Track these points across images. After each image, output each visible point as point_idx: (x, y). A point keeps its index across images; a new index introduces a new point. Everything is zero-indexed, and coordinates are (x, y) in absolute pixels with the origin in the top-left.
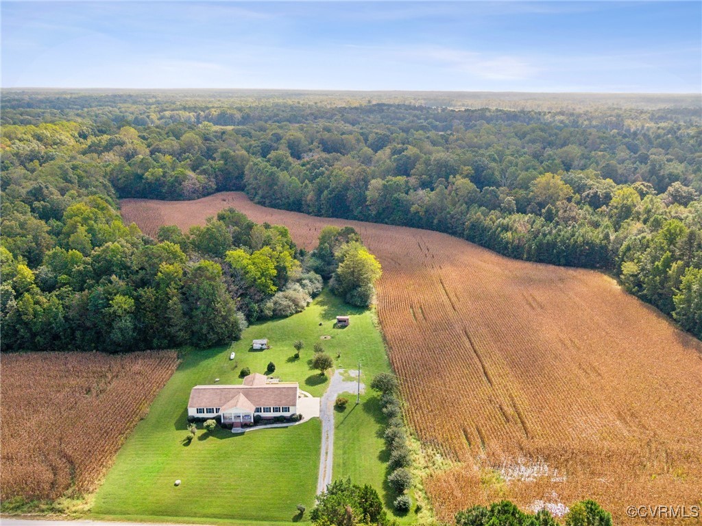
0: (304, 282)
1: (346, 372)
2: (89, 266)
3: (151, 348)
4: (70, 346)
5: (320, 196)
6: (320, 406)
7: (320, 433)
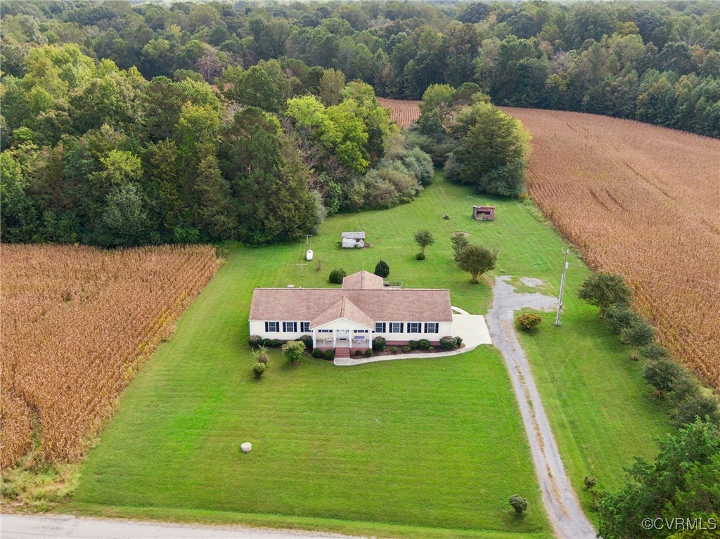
0: (407, 160)
1: (515, 280)
2: (66, 113)
3: (172, 242)
4: (35, 237)
5: (402, 69)
6: (489, 327)
7: (504, 370)
